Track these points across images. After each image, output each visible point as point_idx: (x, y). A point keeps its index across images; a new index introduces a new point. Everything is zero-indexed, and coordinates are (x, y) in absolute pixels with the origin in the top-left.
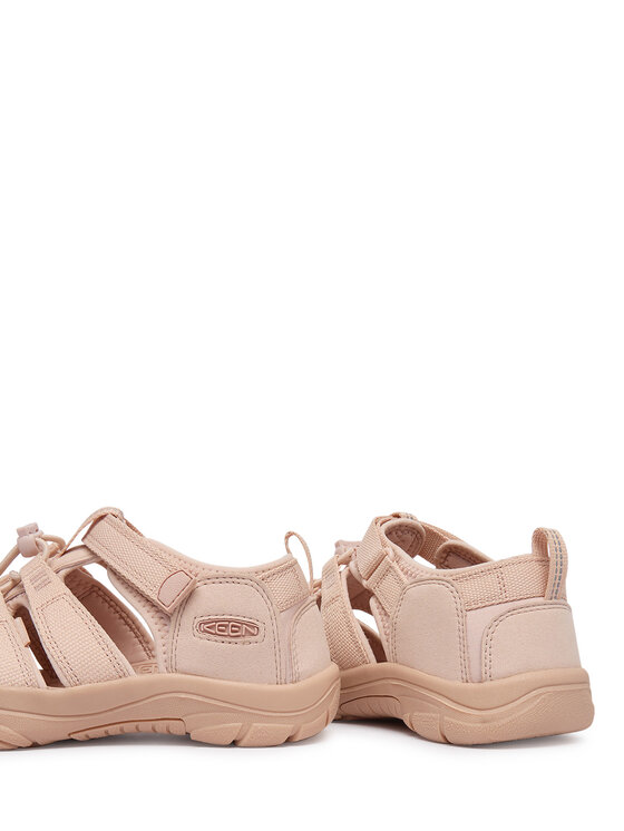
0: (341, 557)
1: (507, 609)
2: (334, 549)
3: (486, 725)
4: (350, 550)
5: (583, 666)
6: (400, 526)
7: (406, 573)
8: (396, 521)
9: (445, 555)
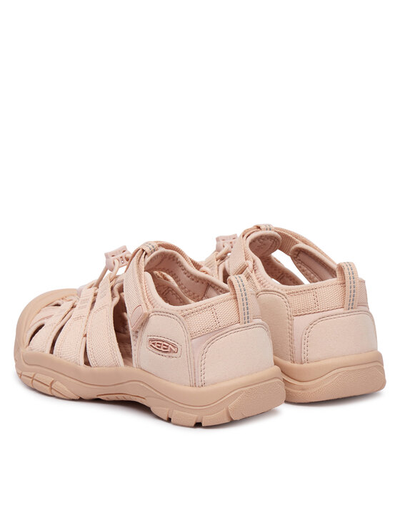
0: (220, 254)
1: (318, 317)
2: (215, 243)
3: (303, 392)
4: (227, 246)
5: (379, 350)
6: (261, 237)
7: (260, 282)
8: (259, 233)
9: (297, 253)
